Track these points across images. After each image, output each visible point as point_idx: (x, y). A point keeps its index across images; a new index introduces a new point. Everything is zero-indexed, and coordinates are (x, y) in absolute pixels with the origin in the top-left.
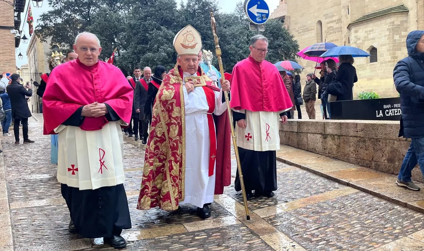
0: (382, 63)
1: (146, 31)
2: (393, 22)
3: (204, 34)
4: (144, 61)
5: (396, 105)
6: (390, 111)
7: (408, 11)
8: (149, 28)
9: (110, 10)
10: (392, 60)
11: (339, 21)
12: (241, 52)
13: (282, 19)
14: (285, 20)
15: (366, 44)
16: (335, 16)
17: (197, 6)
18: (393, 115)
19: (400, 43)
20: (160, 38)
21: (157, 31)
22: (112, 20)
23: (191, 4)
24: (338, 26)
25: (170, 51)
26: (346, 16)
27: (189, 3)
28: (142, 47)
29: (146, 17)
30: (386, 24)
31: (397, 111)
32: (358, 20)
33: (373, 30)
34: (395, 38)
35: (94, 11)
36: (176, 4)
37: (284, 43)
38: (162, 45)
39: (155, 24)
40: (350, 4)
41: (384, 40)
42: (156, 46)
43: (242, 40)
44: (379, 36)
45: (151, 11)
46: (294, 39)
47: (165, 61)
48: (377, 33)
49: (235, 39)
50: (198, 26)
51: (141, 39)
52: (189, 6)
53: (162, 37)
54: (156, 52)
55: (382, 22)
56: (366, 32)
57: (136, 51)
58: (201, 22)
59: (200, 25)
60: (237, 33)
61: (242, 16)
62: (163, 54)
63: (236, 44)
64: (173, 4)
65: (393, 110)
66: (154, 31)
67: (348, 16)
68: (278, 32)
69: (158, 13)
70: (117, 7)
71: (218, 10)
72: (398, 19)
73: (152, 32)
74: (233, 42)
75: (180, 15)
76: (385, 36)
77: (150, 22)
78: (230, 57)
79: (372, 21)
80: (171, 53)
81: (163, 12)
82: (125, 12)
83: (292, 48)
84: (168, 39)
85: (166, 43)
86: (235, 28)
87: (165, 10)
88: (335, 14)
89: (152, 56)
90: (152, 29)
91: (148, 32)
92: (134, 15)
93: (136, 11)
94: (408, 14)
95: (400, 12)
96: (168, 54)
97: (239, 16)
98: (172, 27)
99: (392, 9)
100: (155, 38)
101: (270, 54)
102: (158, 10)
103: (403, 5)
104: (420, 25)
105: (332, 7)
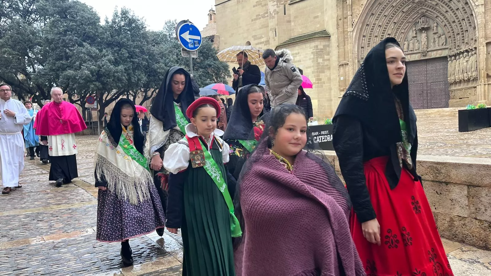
1: (66, 46)
2: (317, 46)
3: (131, 52)
4: (64, 79)
5: (323, 133)
6: (318, 138)
7: (330, 37)
9: (24, 23)
10: (317, 82)
13: (212, 39)
14: (215, 40)
17: (123, 23)
18: (321, 141)
19: (323, 66)
20: (82, 55)
21: (79, 47)
22: (26, 33)
23: (117, 21)
25: (94, 69)
26: (274, 38)
27: (115, 19)
28: (62, 63)
29: (66, 31)
30: (310, 48)
31: (324, 138)
32: (285, 42)
33: (299, 53)
34: (319, 62)
35: (5, 22)
36: (99, 19)
37: (215, 63)
38: (85, 62)
39: (77, 40)
40: (277, 27)
41: (309, 63)
42: (77, 63)
44: (305, 59)
45: (71, 26)
47: (88, 79)
49: (164, 58)
50: (124, 44)
51: (61, 55)
52: (114, 22)
53: (84, 53)
54: (77, 69)
55: (307, 46)
57: (54, 67)
58: (128, 40)
60: (166, 52)
61: (170, 34)
62: (86, 71)
63: (165, 63)
64: (97, 20)
65: (320, 137)
66: (75, 47)
67: (275, 38)
68: (208, 52)
69: (79, 28)
70: (32, 18)
71: (146, 27)
72: (322, 44)
73: (73, 48)
74: (162, 61)
75: (104, 31)
76: (310, 59)
77: (71, 38)
79: (297, 44)
81: (85, 27)
82: (40, 25)
83: (222, 68)
84: (91, 56)
85: (89, 60)
86: (164, 47)
87: (87, 26)
88: (263, 36)
89: (73, 74)
90: (74, 45)
91: (68, 47)
92: (51, 29)
93: (54, 24)
94: (329, 39)
95: (323, 37)
96: (92, 72)
97: (168, 34)
98: (95, 43)
99: (315, 34)
100: (77, 54)
101: (200, 73)
102: (80, 25)
103: (325, 31)
104: (341, 50)
105: (261, 28)
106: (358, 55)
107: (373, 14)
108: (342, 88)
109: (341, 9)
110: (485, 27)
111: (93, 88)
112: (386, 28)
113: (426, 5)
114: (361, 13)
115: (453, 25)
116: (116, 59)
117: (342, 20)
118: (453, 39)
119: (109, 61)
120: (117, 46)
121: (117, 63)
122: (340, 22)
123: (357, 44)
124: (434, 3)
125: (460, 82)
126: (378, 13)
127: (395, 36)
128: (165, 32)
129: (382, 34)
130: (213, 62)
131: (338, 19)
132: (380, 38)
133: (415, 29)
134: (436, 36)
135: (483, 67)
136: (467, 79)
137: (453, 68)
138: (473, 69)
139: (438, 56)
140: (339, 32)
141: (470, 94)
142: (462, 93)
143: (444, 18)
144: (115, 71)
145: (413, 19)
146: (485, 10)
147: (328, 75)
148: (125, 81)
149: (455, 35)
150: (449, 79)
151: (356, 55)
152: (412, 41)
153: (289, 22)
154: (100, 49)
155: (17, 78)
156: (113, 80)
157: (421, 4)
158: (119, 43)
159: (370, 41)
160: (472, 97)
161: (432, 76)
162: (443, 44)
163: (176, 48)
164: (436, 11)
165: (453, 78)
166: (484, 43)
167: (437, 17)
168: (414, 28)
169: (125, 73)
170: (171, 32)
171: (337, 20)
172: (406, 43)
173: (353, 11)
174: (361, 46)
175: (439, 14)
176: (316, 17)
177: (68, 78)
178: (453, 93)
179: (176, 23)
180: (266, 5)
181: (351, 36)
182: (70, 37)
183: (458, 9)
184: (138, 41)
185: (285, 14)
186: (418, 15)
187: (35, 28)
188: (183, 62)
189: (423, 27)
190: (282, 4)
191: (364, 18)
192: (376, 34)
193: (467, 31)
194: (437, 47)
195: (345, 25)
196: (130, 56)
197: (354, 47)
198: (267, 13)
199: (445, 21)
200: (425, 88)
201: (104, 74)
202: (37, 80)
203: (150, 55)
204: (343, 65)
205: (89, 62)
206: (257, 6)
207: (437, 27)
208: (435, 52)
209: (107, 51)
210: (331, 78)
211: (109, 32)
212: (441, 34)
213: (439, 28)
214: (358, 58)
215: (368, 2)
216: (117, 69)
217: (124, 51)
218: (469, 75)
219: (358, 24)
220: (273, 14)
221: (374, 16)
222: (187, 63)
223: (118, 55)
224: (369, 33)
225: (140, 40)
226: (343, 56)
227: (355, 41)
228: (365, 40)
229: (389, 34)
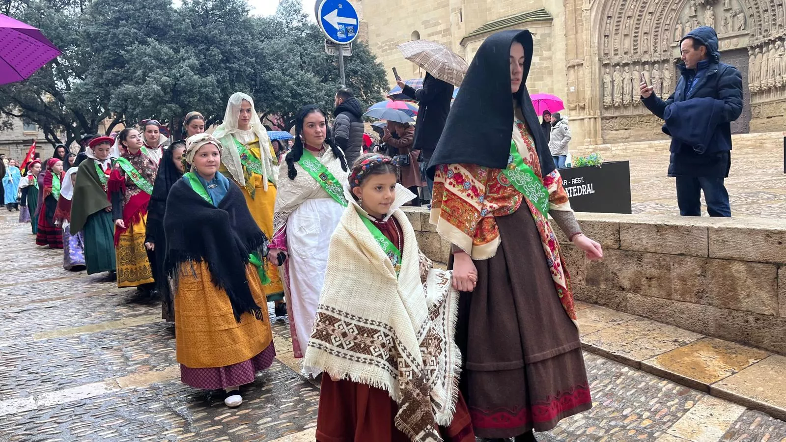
3: (227, 52)
4: (118, 100)
5: (574, 181)
7: (552, 19)
8: (125, 41)
9: (48, 8)
11: (447, 32)
12: (291, 82)
16: (439, 24)
17: (211, 3)
19: (540, 68)
20: (146, 59)
21: (141, 46)
22: (53, 24)
25: (167, 82)
26: (457, 24)
28: (113, 73)
29: (118, 19)
31: (576, 190)
32: (477, 31)
35: (17, 8)
37: (362, 68)
38: (151, 70)
39: (136, 33)
40: (463, 5)
42: (139, 72)
43: (293, 62)
45: (127, 10)
46: (377, 61)
47: (158, 99)
49: (280, 61)
50: (215, 39)
51: (111, 59)
52: (196, 2)
53: (150, 56)
54: (140, 83)
57: (101, 80)
58: (221, 33)
60: (283, 51)
61: (289, 21)
62: (154, 86)
63: (283, 70)
65: (570, 188)
66: (134, 46)
67: (460, 24)
69: (140, 14)
70: (60, 1)
71: (249, 10)
72: (538, 31)
73: (130, 48)
74: (277, 66)
75: (181, 18)
77: (126, 31)
78: (273, 91)
80: (169, 84)
81: (150, 12)
82: (74, 11)
83: (375, 76)
84: (161, 60)
85: (158, 67)
86: (278, 43)
87: (152, 9)
88: (440, 21)
89: (133, 91)
90: (131, 43)
91: (122, 47)
92: (93, 17)
93: (97, 8)
94: (551, 23)
95: (539, 20)
96: (164, 87)
97: (284, 21)
98: (167, 39)
99: (527, 15)
100: (137, 58)
102: (140, 9)
103: (544, 10)
104: (570, 41)
105: (435, 9)
106: (599, 49)
108: (572, 106)
111: (166, 113)
112: (647, 3)
116: (202, 65)
118: (757, 19)
119: (192, 67)
120: (203, 42)
121: (203, 70)
123: (597, 30)
125: (769, 90)
127: (661, 15)
128: (280, 18)
129: (640, 13)
130: (360, 66)
132: (636, 20)
133: (695, 4)
134: (728, 15)
136: (780, 85)
137: (757, 68)
139: (732, 47)
140: (567, 12)
141: (785, 109)
142: (772, 109)
144: (201, 84)
147: (549, 83)
148: (218, 101)
149: (761, 11)
150: (749, 85)
151: (596, 49)
152: (689, 23)
154: (175, 49)
155: (41, 99)
156: (199, 100)
158: (206, 38)
159: (619, 26)
162: (740, 28)
163: (299, 44)
165: (757, 84)
168: (693, 2)
169: (218, 87)
170: (289, 17)
172: (679, 26)
174: (605, 33)
177: (125, 98)
178: (757, 108)
181: (588, 17)
182: (125, 29)
184: (237, 33)
187: (67, 17)
189: (708, 1)
192: (630, 14)
193: (781, 5)
194: (731, 32)
196: (225, 58)
197: (592, 35)
201: (183, 89)
202: (74, 101)
203: (257, 57)
204: (574, 66)
205: (159, 70)
208: (727, 41)
209: (187, 52)
211: (188, 19)
212: (738, 11)
213: (734, 2)
214: (599, 55)
216: (206, 82)
217: (215, 51)
222: (317, 69)
223: (205, 58)
224: (618, 11)
225: (240, 32)
226: (575, 51)
227: (594, 26)
228: (611, 23)
229: (650, 13)
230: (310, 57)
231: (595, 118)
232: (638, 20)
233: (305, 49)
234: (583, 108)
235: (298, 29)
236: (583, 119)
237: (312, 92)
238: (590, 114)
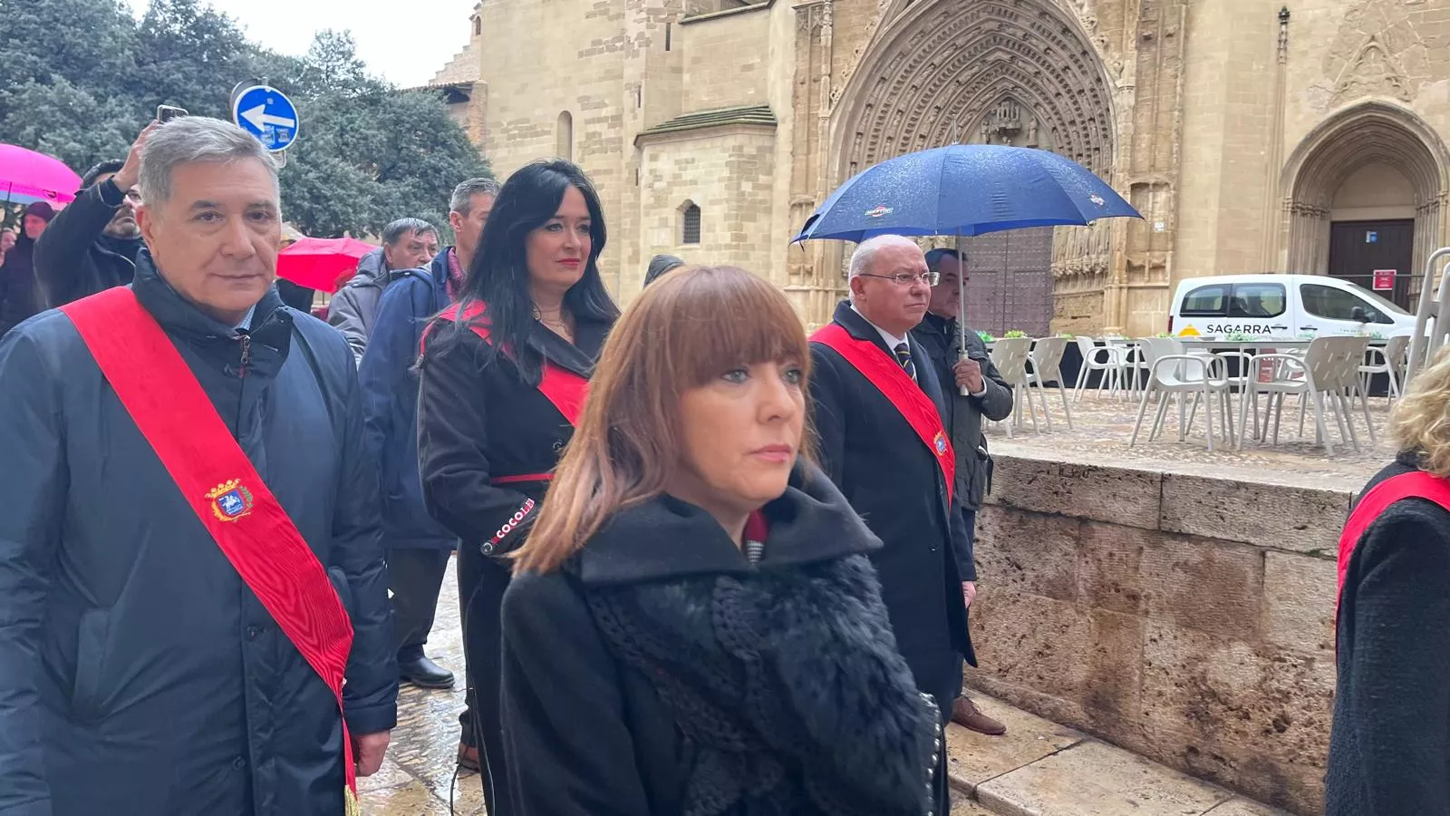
0: (709, 248)
2: (741, 148)
7: (776, 125)
8: (14, 73)
10: (734, 243)
11: (617, 121)
12: (311, 175)
15: (675, 195)
16: (606, 105)
17: (178, 27)
19: (753, 202)
20: (45, 108)
21: (38, 85)
23: (160, 18)
24: (611, 134)
25: (75, 151)
26: (632, 111)
27: (154, 13)
30: (724, 150)
32: (661, 127)
33: (693, 161)
34: (743, 189)
37: (451, 165)
38: (51, 128)
39: (35, 63)
40: (641, 80)
41: (718, 190)
42: (30, 129)
44: (707, 178)
45: (26, 22)
48: (703, 171)
50: (176, 87)
52: (150, 22)
53: (51, 103)
55: (714, 144)
56: (677, 162)
58: (187, 78)
59: (181, 84)
61: (330, 69)
63: (301, 153)
66: (28, 85)
67: (637, 111)
69: (47, 32)
72: (754, 143)
73: (21, 87)
75: (118, 47)
76: (720, 180)
77: (18, 56)
79: (691, 135)
81: (64, 29)
84: (71, 113)
85: (64, 125)
87: (69, 26)
88: (607, 101)
94: (774, 130)
95: (757, 124)
97: (322, 68)
98: (89, 77)
99: (738, 113)
100: (30, 104)
101: (407, 189)
102: (49, 22)
103: (765, 107)
104: (798, 165)
105: (601, 79)
107: (883, 79)
108: (794, 267)
109: (807, 57)
110: (1133, 144)
112: (916, 120)
113: (1013, 72)
114: (853, 71)
115: (1071, 129)
117: (805, 85)
120: (153, 89)
122: (803, 90)
123: (839, 152)
124: (1031, 70)
125: (1075, 276)
126: (898, 78)
128: (315, 61)
129: (906, 134)
130: (447, 161)
131: (798, 82)
133: (987, 131)
135: (1121, 244)
136: (1088, 270)
137: (1062, 240)
138: (1101, 247)
140: (797, 117)
141: (1093, 307)
142: (1078, 305)
143: (1053, 109)
145: (984, 103)
146: (1137, 101)
147: (766, 227)
150: (1053, 265)
151: (836, 181)
153: (678, 70)
154: (101, 96)
157: (1002, 68)
158: (160, 83)
159: (874, 149)
160: (1097, 316)
161: (1020, 256)
163: (340, 111)
164: (1036, 90)
165: (1060, 264)
166: (1128, 184)
167: (1037, 105)
168: (984, 128)
170: (331, 64)
171: (795, 84)
173: (834, 65)
174: (851, 158)
175: (1040, 99)
176: (748, 68)
178: (1060, 302)
179: (348, 41)
180: (620, 16)
181: (826, 129)
182: (19, 53)
183: (1083, 91)
184: (218, 83)
185: (668, 49)
186: (994, 94)
188: (356, 154)
189: (1005, 129)
190: (663, 20)
191: (860, 86)
193: (1097, 149)
195: (814, 98)
197: (830, 160)
198: (620, 39)
199: (1055, 118)
200: (1001, 283)
204: (800, 205)
205: (63, 129)
206: (594, 15)
207: (1037, 130)
209: (121, 104)
210: (773, 237)
211: (129, 49)
213: (1042, 135)
215: (873, 46)
218: (1093, 261)
219: (845, 98)
220: (636, 43)
221: (887, 83)
224: (874, 126)
225: (226, 81)
226: (804, 182)
227: (835, 145)
228: (863, 143)
229: (922, 136)
230: (358, 136)
231: (827, 292)
232: (903, 145)
233: (351, 121)
234: (810, 273)
235: (345, 84)
236: (808, 291)
237: (349, 196)
238: (818, 284)
